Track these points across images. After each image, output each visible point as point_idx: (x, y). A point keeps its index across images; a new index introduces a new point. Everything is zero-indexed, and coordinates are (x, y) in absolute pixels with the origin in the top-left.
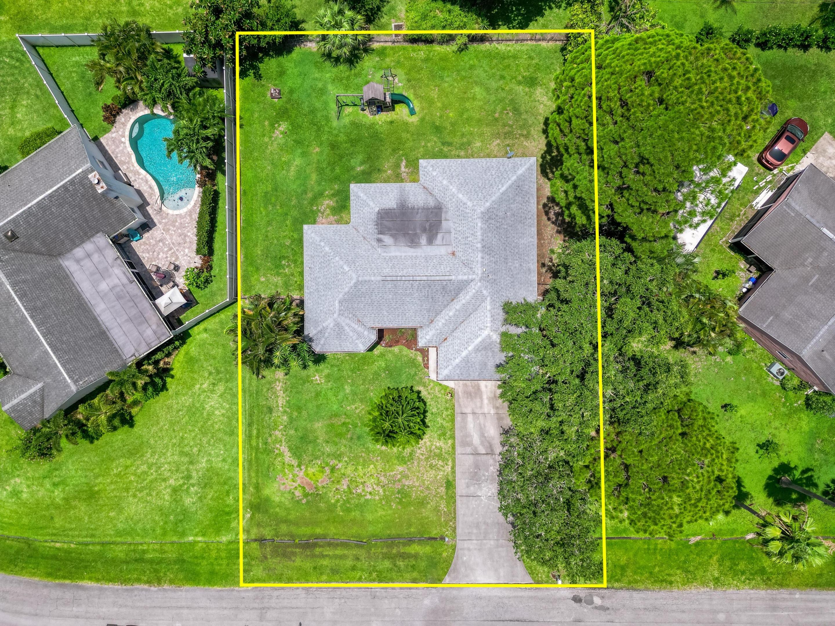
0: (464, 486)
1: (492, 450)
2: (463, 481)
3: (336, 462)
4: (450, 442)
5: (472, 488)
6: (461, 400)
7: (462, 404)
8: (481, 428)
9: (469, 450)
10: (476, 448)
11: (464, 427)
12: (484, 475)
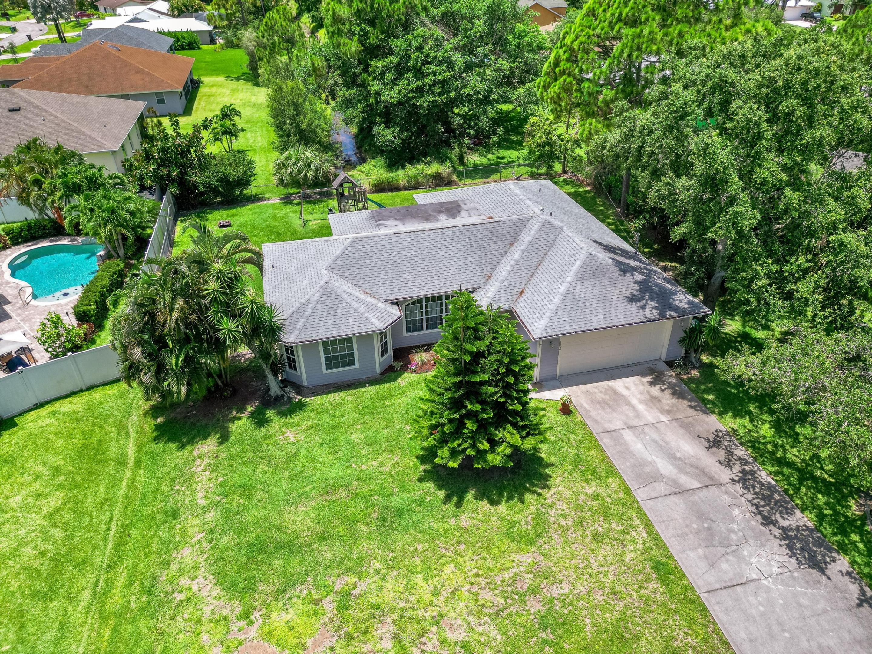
0: (703, 565)
1: (711, 478)
2: (692, 554)
3: (352, 579)
4: (613, 482)
5: (724, 566)
6: (593, 414)
7: (598, 418)
8: (660, 446)
9: (661, 488)
10: (675, 482)
11: (627, 451)
12: (732, 531)
